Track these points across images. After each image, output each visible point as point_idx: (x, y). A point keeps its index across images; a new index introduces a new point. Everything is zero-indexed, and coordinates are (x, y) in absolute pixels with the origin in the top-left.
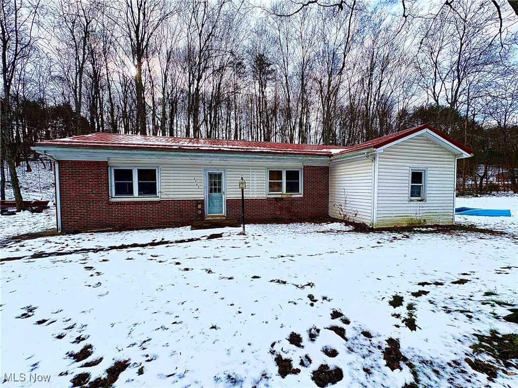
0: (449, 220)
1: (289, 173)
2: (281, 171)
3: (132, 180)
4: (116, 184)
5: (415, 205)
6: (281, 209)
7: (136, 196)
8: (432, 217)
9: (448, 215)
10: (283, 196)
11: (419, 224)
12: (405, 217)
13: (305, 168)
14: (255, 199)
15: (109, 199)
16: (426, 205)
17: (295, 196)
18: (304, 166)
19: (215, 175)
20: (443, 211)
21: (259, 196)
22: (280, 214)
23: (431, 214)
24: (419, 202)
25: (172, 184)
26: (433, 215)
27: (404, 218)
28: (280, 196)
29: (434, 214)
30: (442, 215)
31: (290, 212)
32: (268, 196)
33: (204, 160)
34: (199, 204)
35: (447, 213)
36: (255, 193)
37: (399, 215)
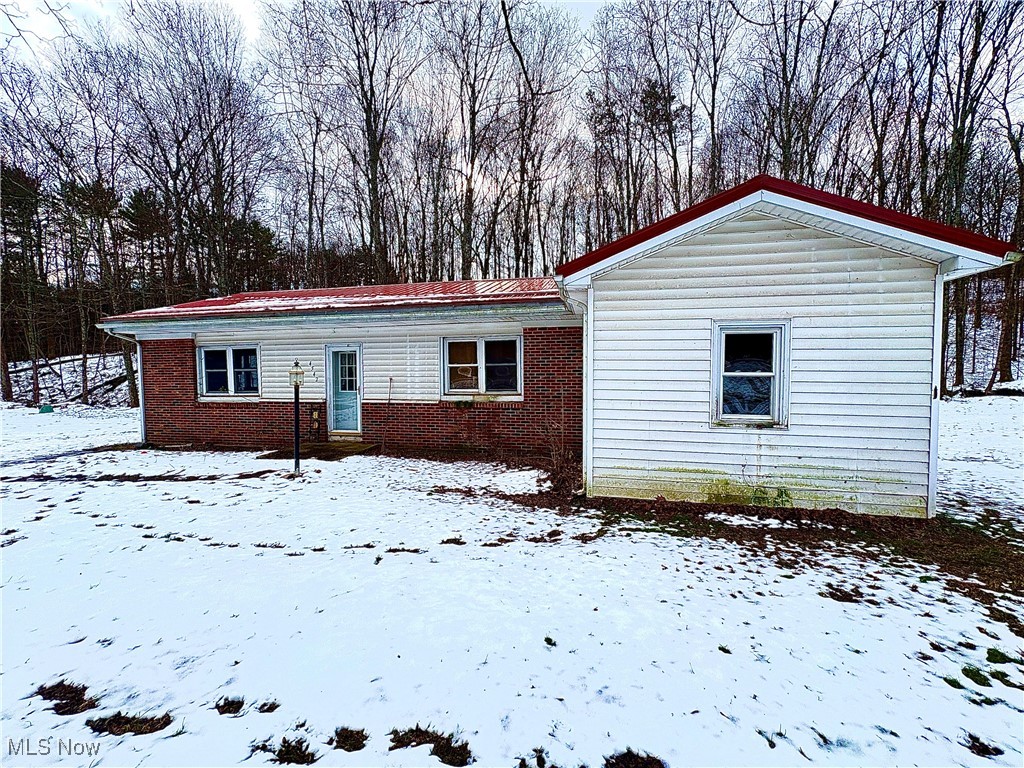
0: (908, 501)
1: (491, 347)
2: (475, 343)
3: (226, 368)
4: (209, 375)
5: (739, 439)
6: (470, 427)
7: (231, 396)
8: (817, 483)
9: (900, 482)
10: (478, 399)
11: (759, 499)
12: (700, 476)
13: (528, 333)
14: (415, 404)
15: (196, 397)
16: (787, 441)
17: (505, 398)
18: (525, 329)
19: (343, 356)
20: (876, 466)
21: (426, 397)
22: (469, 438)
23: (814, 473)
24: (758, 431)
25: (277, 374)
26: (824, 478)
27: (693, 476)
28: (469, 399)
29: (828, 473)
30: (868, 480)
31: (490, 434)
32: (445, 398)
33: (323, 328)
34: (315, 410)
35: (896, 477)
36: (417, 391)
37: (673, 466)
